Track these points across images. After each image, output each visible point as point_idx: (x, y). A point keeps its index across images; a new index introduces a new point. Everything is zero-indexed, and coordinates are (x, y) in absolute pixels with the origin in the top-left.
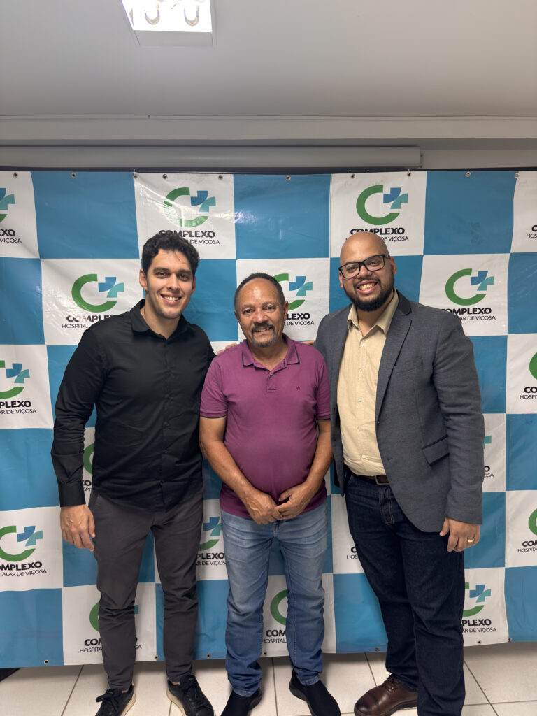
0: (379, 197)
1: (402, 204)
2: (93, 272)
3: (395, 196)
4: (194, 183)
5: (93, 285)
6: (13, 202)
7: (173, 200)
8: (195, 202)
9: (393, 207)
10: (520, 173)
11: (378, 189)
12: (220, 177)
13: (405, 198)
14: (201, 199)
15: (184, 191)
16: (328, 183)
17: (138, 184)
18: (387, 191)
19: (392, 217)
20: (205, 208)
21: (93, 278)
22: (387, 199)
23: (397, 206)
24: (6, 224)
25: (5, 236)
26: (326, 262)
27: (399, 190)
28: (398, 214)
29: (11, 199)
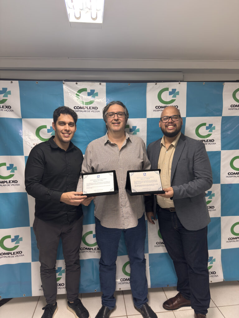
0: (167, 93)
2: (45, 124)
3: (174, 93)
4: (89, 86)
5: (45, 130)
6: (10, 94)
7: (80, 93)
8: (89, 94)
10: (225, 83)
11: (167, 89)
12: (100, 84)
13: (178, 93)
14: (92, 93)
15: (84, 90)
16: (146, 87)
18: (170, 90)
20: (94, 97)
21: (45, 127)
22: (170, 93)
23: (174, 96)
24: (7, 103)
25: (7, 109)
26: (145, 120)
27: (175, 90)
28: (175, 100)
29: (9, 93)
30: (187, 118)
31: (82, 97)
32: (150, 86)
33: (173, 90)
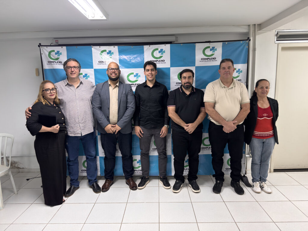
1: (164, 53)
3: (161, 51)
4: (107, 48)
5: (81, 76)
7: (102, 53)
8: (108, 53)
9: (161, 54)
10: (197, 44)
11: (157, 49)
12: (114, 47)
14: (110, 53)
15: (105, 51)
16: (143, 48)
17: (93, 49)
18: (159, 50)
19: (161, 57)
20: (111, 55)
21: (82, 74)
22: (159, 52)
23: (162, 54)
24: (59, 60)
25: (59, 63)
28: (163, 56)
29: (61, 54)
30: (171, 68)
31: (103, 55)
32: (146, 47)
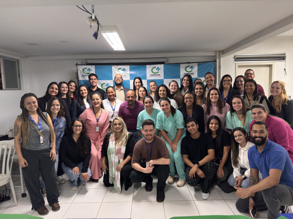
0: (155, 69)
2: (104, 83)
3: (158, 69)
4: (122, 67)
5: (105, 85)
6: (91, 70)
8: (123, 70)
10: (181, 64)
11: (155, 67)
12: (127, 66)
13: (160, 69)
14: (124, 70)
15: (121, 68)
16: (146, 67)
17: (113, 67)
18: (157, 68)
19: (158, 72)
21: (105, 84)
22: (157, 69)
26: (146, 80)
27: (159, 68)
30: (164, 79)
31: (119, 71)
32: (148, 66)
33: (158, 68)
